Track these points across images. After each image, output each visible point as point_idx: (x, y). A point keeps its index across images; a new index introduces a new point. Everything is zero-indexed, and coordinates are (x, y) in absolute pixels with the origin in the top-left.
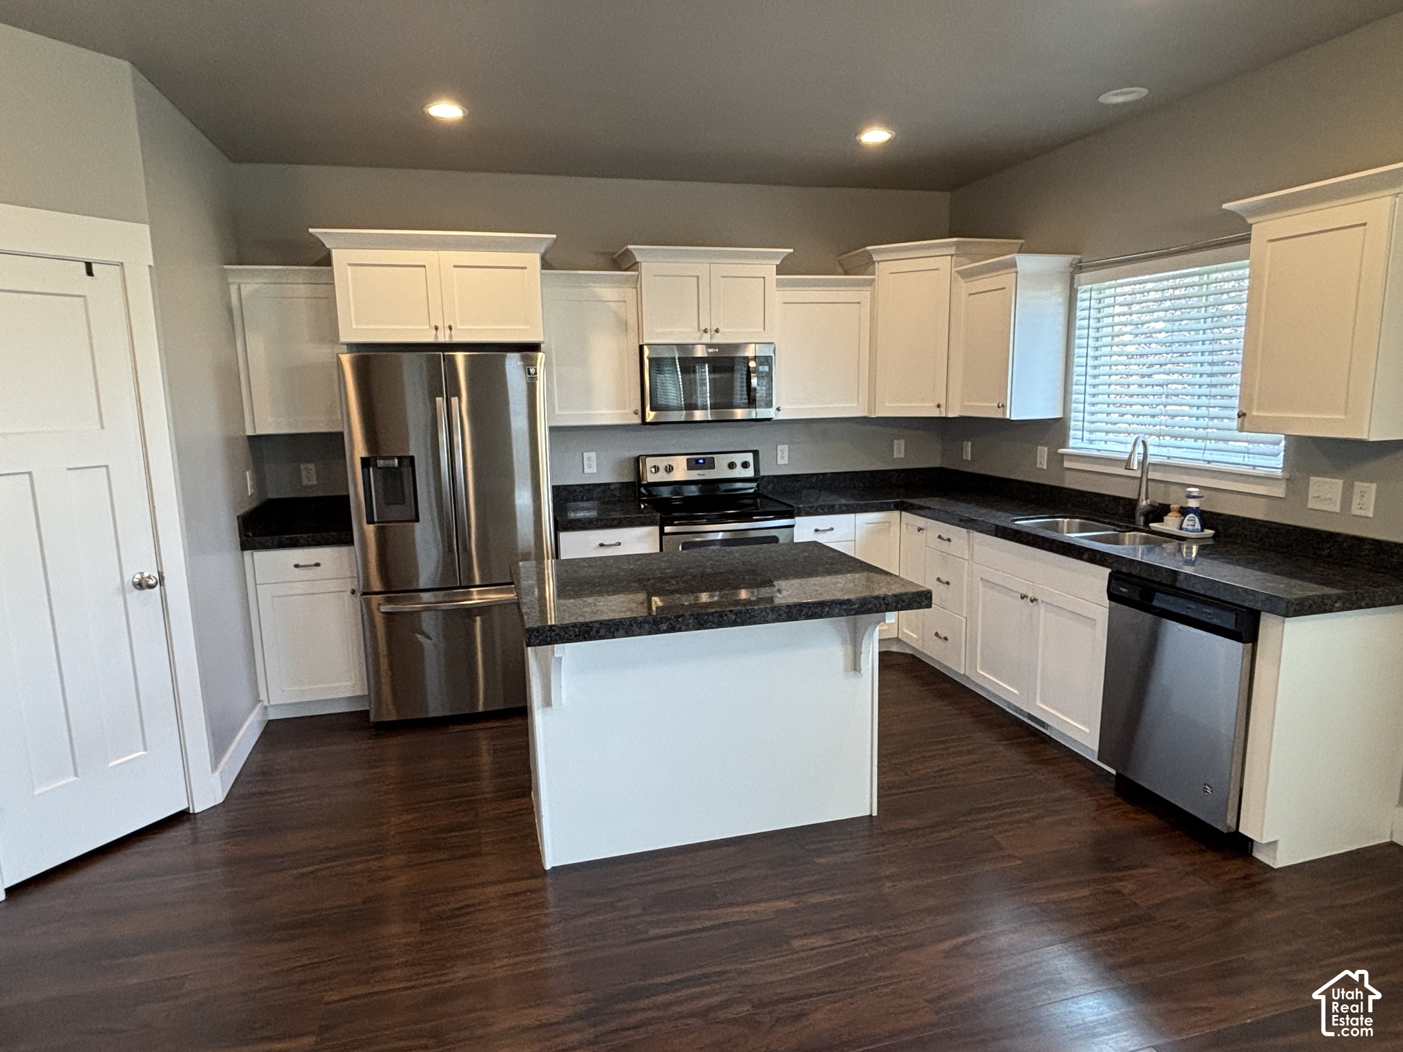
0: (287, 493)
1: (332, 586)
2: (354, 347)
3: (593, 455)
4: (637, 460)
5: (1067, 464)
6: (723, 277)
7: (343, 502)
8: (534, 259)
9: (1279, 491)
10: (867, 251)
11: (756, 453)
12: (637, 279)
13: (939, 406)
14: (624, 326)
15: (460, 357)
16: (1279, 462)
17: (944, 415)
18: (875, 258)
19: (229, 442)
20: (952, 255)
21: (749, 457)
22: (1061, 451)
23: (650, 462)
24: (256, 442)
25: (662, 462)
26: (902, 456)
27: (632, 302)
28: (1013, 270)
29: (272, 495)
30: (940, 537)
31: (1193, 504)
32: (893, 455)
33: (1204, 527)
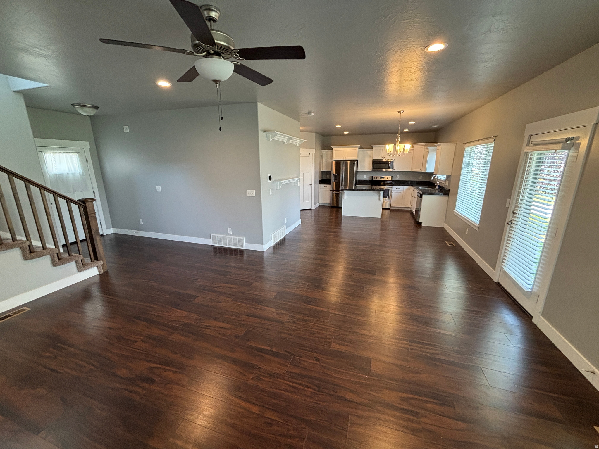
0: (325, 179)
1: (328, 189)
2: (334, 160)
3: (366, 176)
4: (373, 176)
7: (330, 180)
8: (357, 148)
11: (392, 176)
12: (373, 150)
13: (420, 170)
14: (371, 157)
15: (349, 162)
18: (414, 145)
19: (320, 171)
20: (424, 145)
21: (391, 177)
23: (374, 177)
24: (322, 171)
25: (376, 177)
26: (421, 178)
27: (372, 153)
29: (323, 179)
32: (419, 178)
33: (439, 188)
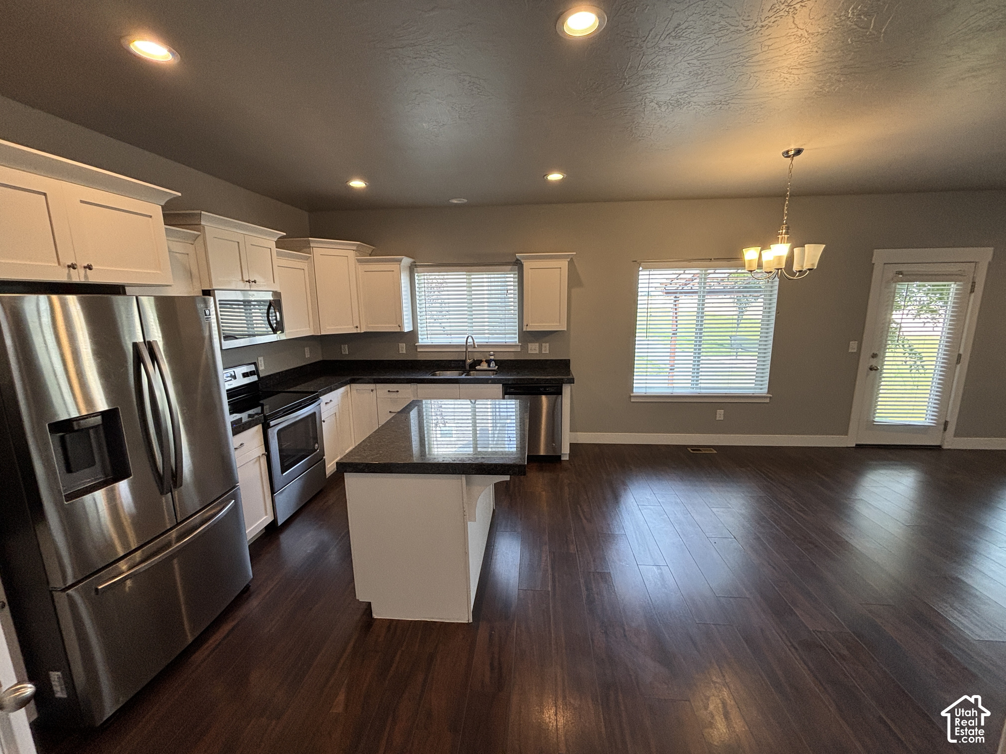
5: (419, 350)
6: (252, 245)
8: (157, 211)
9: (519, 350)
10: (309, 240)
11: (255, 365)
13: (357, 327)
14: (189, 274)
16: (517, 340)
17: (359, 332)
18: (312, 245)
20: (354, 250)
21: (253, 368)
22: (416, 344)
26: (309, 356)
27: (192, 255)
28: (399, 263)
30: (389, 391)
31: (492, 357)
32: (305, 356)
